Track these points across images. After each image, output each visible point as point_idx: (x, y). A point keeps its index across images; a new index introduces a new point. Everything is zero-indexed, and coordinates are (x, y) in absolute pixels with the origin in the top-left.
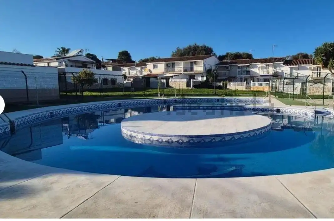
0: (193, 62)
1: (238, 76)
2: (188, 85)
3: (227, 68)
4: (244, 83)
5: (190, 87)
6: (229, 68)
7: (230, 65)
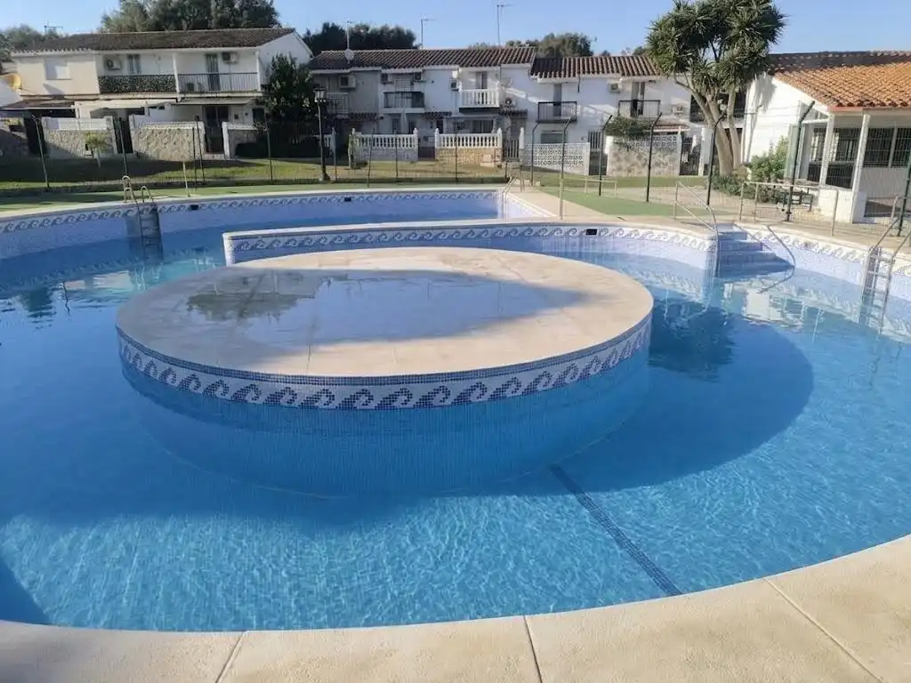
0: (215, 55)
1: (382, 111)
2: (214, 144)
3: (345, 80)
4: (412, 136)
5: (220, 150)
6: (352, 83)
7: (353, 69)
